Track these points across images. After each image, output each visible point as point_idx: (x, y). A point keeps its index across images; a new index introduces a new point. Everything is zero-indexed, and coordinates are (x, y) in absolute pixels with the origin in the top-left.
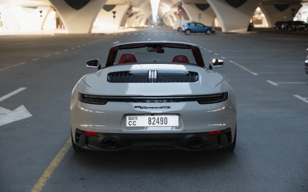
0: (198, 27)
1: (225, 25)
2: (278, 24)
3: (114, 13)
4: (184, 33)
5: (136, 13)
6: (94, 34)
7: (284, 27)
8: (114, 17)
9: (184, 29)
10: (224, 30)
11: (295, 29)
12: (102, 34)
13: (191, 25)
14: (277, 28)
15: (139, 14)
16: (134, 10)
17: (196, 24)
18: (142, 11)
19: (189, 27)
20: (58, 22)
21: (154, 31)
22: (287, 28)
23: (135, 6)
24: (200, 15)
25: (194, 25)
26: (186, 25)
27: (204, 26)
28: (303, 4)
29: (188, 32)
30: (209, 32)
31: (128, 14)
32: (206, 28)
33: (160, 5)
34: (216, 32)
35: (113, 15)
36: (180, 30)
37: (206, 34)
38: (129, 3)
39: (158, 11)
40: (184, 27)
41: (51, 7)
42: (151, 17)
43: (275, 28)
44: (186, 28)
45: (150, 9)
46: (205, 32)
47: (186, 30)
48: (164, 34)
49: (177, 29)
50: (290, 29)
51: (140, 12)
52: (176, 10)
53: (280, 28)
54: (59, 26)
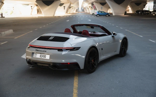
0: (103, 13)
1: (114, 12)
2: (137, 12)
3: (64, 7)
4: (96, 16)
5: (72, 7)
6: (55, 17)
7: (140, 13)
8: (64, 9)
9: (96, 14)
10: (114, 15)
11: (145, 14)
12: (59, 17)
13: (99, 12)
14: (137, 13)
15: (73, 7)
16: (72, 5)
17: (101, 12)
18: (75, 6)
19: (99, 13)
20: (38, 11)
21: (82, 15)
22: (141, 13)
23: (72, 4)
24: (102, 7)
25: (100, 12)
26: (97, 12)
27: (105, 13)
28: (147, 2)
29: (98, 15)
30: (107, 15)
31: (69, 7)
32: (106, 14)
33: (83, 3)
34: (110, 15)
35: (64, 8)
36: (93, 14)
37: (106, 16)
38: (70, 3)
39: (82, 6)
40: (96, 13)
41: (35, 4)
42: (79, 8)
43: (136, 13)
44: (97, 14)
45: (78, 5)
46: (106, 15)
47: (97, 15)
48: (87, 16)
49: (92, 14)
50: (143, 14)
51: (74, 6)
52: (90, 5)
53: (138, 13)
54: (38, 13)
